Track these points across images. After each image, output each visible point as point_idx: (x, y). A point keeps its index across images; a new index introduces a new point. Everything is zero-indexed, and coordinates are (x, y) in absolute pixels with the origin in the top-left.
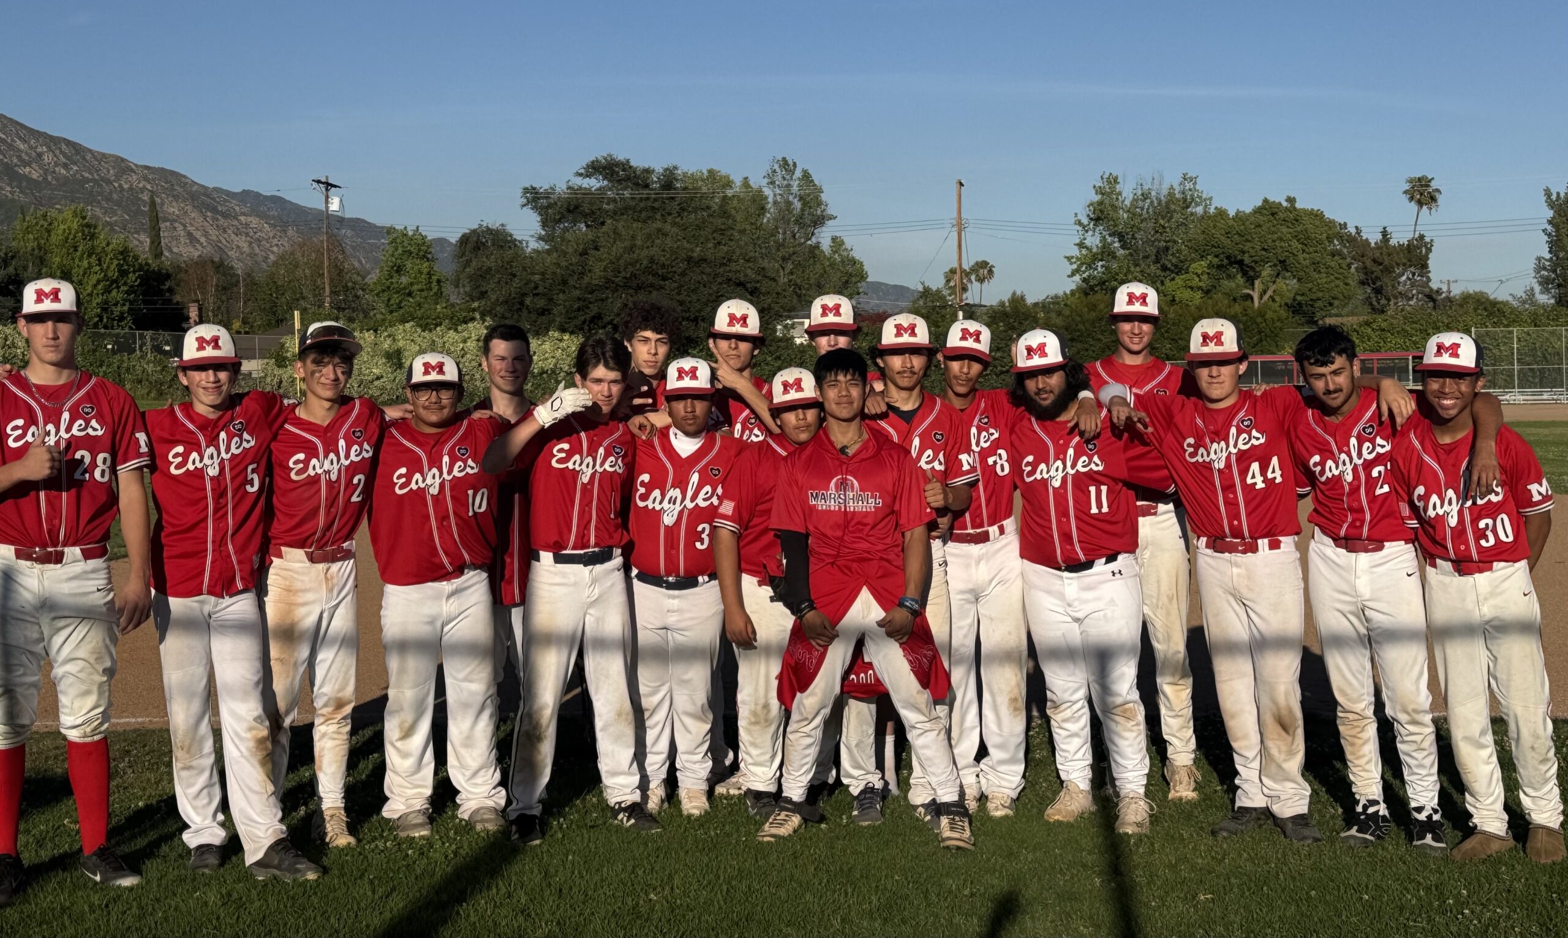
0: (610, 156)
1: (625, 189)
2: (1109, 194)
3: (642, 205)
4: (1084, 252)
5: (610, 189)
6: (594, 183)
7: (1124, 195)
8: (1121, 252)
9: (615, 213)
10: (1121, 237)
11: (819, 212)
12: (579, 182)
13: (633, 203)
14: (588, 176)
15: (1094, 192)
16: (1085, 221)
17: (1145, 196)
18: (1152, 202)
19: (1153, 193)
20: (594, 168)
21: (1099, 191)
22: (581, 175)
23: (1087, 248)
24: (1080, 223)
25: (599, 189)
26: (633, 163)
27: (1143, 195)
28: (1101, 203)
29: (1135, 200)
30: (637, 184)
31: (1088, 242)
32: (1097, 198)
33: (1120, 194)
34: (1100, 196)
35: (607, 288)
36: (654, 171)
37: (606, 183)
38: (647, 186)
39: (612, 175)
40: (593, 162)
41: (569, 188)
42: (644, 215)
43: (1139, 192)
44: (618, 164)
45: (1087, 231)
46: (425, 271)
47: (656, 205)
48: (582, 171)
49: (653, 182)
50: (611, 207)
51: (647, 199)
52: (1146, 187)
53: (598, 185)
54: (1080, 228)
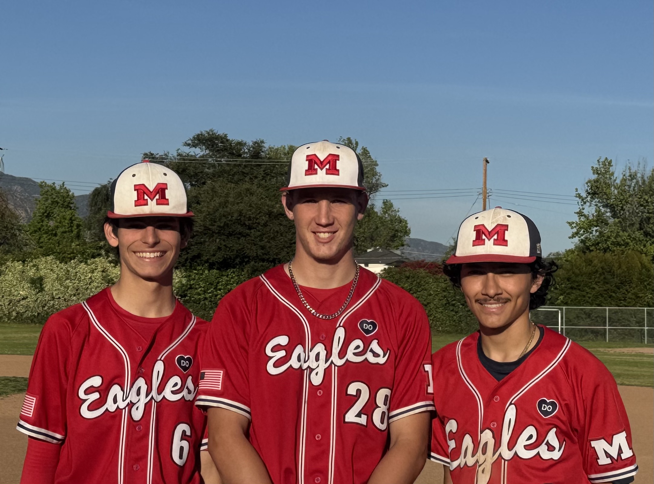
0: (212, 131)
1: (223, 157)
2: (604, 174)
3: (235, 170)
4: (583, 219)
5: (211, 157)
6: (198, 152)
7: (615, 175)
8: (611, 221)
9: (214, 176)
10: (612, 207)
11: (374, 181)
12: (187, 150)
13: (228, 168)
14: (195, 146)
15: (592, 172)
16: (584, 195)
17: (633, 177)
18: (637, 182)
19: (639, 175)
20: (199, 140)
21: (596, 171)
22: (189, 145)
23: (585, 216)
24: (579, 196)
25: (203, 156)
26: (230, 137)
27: (630, 176)
28: (596, 181)
29: (624, 180)
30: (232, 154)
31: (585, 212)
32: (595, 177)
33: (613, 174)
34: (596, 176)
35: (205, 234)
36: (245, 144)
37: (208, 152)
38: (240, 156)
39: (213, 146)
40: (198, 135)
41: (179, 155)
42: (236, 178)
43: (628, 174)
44: (218, 137)
45: (585, 203)
46: (68, 217)
47: (246, 170)
48: (190, 142)
49: (244, 153)
50: (211, 171)
51: (240, 165)
52: (633, 171)
53: (202, 154)
54: (580, 201)
